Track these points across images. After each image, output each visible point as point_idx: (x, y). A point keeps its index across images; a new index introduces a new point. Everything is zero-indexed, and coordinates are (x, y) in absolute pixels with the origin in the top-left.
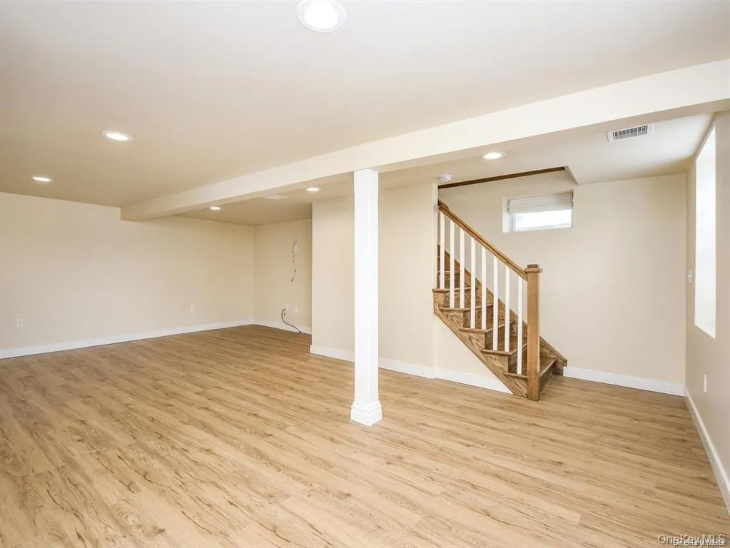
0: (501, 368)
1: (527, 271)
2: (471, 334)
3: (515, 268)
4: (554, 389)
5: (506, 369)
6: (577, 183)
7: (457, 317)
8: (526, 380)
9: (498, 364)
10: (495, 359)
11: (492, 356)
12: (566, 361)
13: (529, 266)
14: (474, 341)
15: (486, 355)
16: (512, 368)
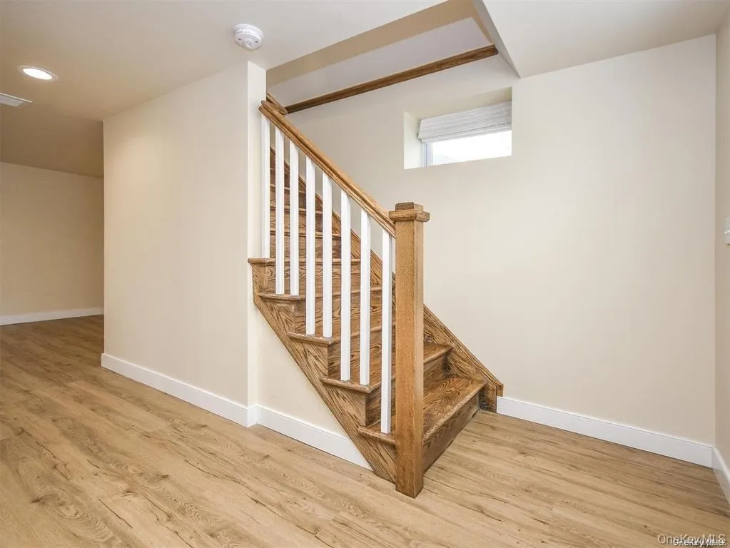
0: (354, 417)
1: (394, 215)
2: (307, 346)
3: (375, 213)
4: (466, 449)
5: (362, 418)
6: (518, 76)
7: (287, 311)
8: (393, 447)
9: (350, 408)
10: (344, 398)
11: (340, 392)
12: (501, 387)
13: (400, 207)
14: (311, 359)
15: (330, 389)
16: (373, 418)
